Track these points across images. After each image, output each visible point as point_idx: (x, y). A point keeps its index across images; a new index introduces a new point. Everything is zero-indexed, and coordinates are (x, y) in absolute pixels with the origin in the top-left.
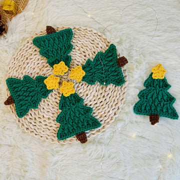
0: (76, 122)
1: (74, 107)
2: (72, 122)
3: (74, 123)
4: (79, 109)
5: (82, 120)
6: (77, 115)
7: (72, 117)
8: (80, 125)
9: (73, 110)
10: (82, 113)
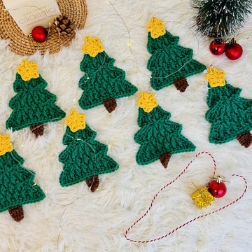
0: (11, 191)
1: (9, 170)
2: (6, 192)
3: (8, 193)
4: (16, 172)
5: (19, 189)
6: (13, 182)
7: (5, 184)
8: (16, 196)
9: (8, 174)
10: (21, 179)
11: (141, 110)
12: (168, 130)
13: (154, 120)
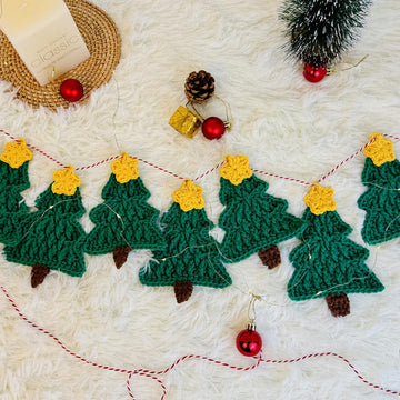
11: (113, 176)
12: (139, 214)
13: (125, 195)
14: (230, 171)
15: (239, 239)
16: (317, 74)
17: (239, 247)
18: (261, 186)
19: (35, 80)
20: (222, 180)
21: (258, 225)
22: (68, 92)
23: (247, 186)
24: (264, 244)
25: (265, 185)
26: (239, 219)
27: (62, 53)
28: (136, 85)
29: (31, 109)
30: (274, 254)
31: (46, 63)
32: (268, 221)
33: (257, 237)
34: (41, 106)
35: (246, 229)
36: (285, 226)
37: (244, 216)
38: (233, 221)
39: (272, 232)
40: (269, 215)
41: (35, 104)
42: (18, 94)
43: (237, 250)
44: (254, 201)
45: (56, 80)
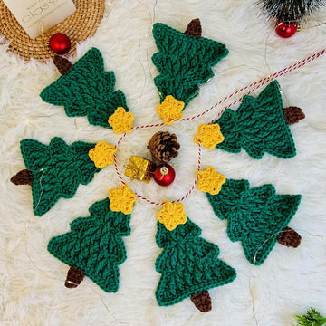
14: (167, 216)
15: (173, 283)
16: (289, 30)
17: (173, 291)
18: (195, 231)
19: (25, 33)
20: (158, 224)
21: (191, 269)
22: (57, 46)
23: (182, 231)
24: (196, 289)
25: (198, 230)
26: (173, 263)
27: (51, 8)
28: (120, 39)
29: (22, 62)
30: (206, 300)
31: (36, 18)
32: (200, 266)
33: (189, 282)
34: (32, 59)
35: (180, 273)
36: (217, 273)
37: (179, 260)
38: (168, 265)
39: (203, 277)
40: (202, 260)
41: (26, 56)
42: (10, 47)
43: (171, 294)
44: (188, 245)
45: (45, 33)
